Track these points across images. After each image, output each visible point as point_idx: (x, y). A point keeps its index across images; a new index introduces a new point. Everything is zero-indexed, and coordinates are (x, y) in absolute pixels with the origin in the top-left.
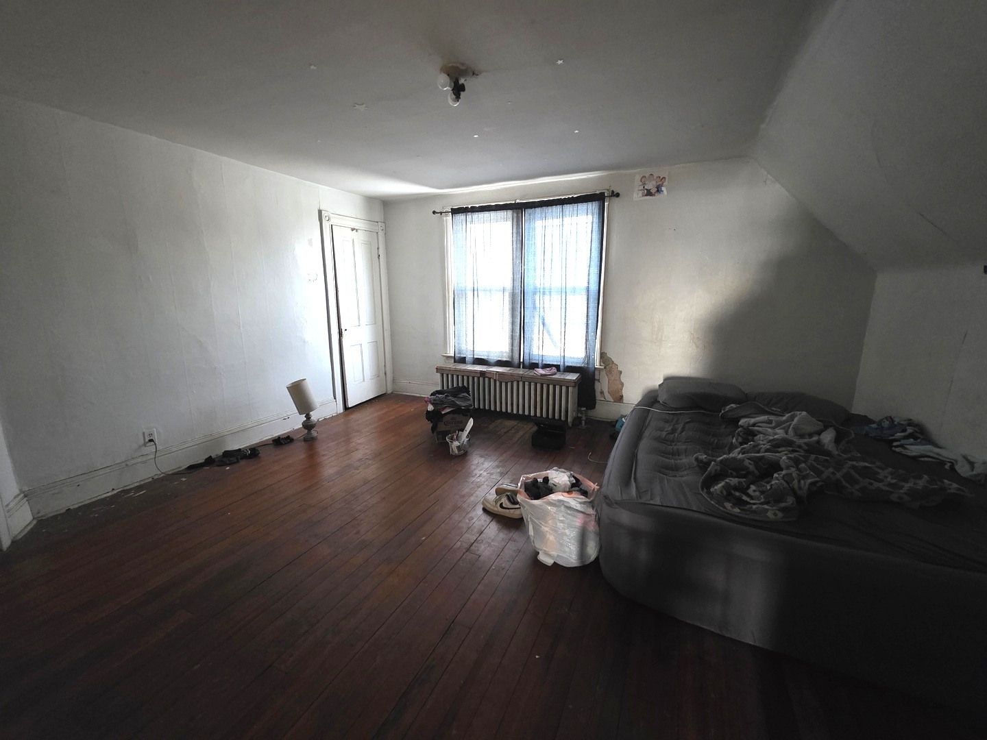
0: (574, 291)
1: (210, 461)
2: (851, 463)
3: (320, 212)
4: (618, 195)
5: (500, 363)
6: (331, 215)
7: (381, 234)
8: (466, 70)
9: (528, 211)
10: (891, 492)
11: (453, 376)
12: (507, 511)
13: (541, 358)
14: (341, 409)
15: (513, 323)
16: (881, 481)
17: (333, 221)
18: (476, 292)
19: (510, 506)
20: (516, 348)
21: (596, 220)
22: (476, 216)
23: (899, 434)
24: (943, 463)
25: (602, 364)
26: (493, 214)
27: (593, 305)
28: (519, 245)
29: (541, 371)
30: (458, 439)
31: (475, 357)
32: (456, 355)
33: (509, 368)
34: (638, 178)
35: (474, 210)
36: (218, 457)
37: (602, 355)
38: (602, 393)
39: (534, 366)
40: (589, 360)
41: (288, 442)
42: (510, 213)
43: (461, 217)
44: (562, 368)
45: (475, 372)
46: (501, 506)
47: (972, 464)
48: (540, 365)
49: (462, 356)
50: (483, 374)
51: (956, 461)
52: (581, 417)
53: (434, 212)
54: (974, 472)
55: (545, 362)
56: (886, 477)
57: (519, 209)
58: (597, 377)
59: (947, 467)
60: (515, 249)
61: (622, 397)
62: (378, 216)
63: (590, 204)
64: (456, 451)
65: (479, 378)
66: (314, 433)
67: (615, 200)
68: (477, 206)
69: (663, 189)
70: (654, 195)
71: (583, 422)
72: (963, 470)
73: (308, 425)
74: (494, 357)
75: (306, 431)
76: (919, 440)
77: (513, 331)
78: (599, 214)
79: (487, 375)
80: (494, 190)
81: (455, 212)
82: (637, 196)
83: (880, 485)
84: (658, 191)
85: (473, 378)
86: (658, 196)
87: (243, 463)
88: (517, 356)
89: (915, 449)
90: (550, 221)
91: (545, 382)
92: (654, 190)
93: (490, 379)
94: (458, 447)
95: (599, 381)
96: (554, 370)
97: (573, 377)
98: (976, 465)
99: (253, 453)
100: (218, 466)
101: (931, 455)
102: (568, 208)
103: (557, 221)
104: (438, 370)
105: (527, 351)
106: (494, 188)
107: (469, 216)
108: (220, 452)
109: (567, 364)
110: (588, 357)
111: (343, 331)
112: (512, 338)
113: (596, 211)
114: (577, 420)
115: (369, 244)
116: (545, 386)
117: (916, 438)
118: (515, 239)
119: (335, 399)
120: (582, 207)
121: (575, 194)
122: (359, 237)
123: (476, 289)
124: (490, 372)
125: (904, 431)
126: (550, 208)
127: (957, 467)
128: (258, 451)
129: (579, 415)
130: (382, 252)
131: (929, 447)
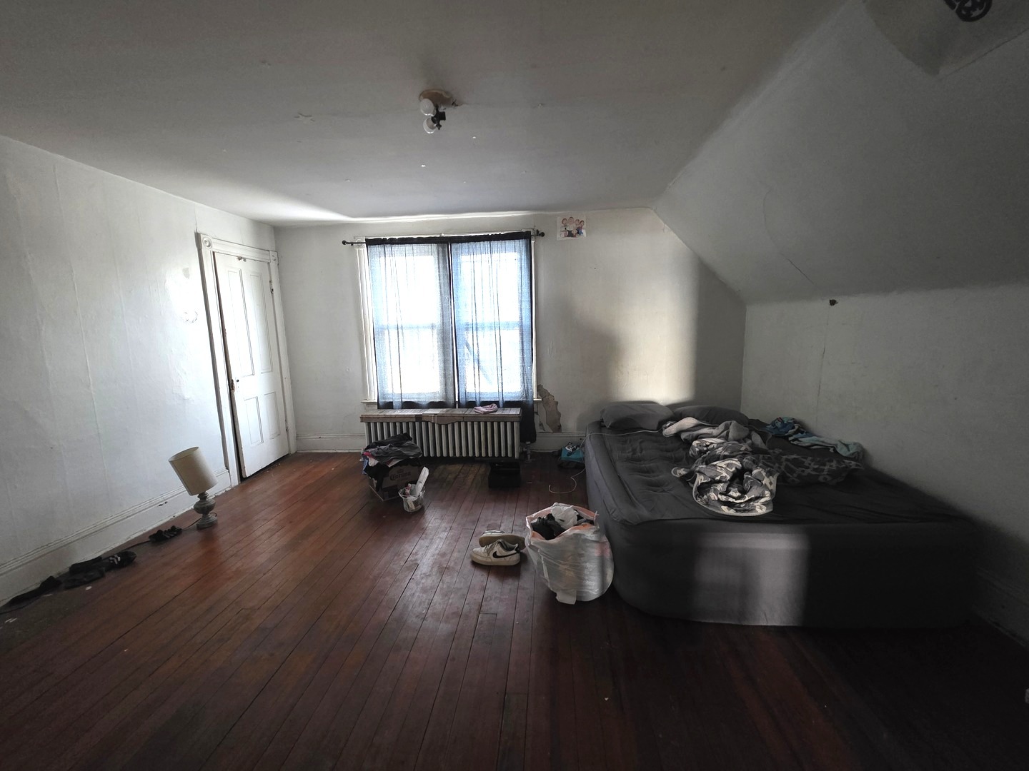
0: (508, 326)
1: (50, 585)
2: (784, 457)
3: (198, 236)
4: (543, 235)
5: (433, 405)
6: (213, 241)
7: (273, 265)
8: (449, 99)
9: (454, 246)
10: (819, 475)
11: (382, 424)
12: (503, 559)
13: (478, 396)
14: (235, 480)
15: (445, 361)
16: (808, 468)
17: (215, 248)
18: (400, 330)
19: (505, 553)
20: (450, 388)
21: (524, 257)
22: (396, 248)
23: (790, 431)
24: (827, 448)
25: (539, 396)
26: (415, 247)
27: (527, 338)
28: (447, 281)
29: (483, 409)
30: (412, 493)
31: (404, 400)
32: (380, 400)
33: (445, 410)
34: (559, 220)
35: (392, 242)
36: (63, 576)
37: (539, 387)
38: (541, 425)
39: (471, 405)
40: (527, 394)
41: (175, 535)
42: (434, 247)
43: (377, 249)
44: (501, 404)
45: (410, 417)
46: (495, 555)
47: (847, 446)
48: (478, 403)
49: (387, 401)
50: (419, 418)
51: (836, 445)
52: (526, 452)
53: (344, 243)
54: (851, 452)
55: (482, 400)
56: (810, 464)
57: (445, 243)
58: (535, 410)
59: (831, 450)
60: (442, 285)
61: (560, 427)
62: (269, 244)
63: (517, 241)
64: (413, 507)
65: (414, 423)
66: (212, 517)
67: (540, 238)
68: (397, 238)
69: (583, 231)
70: (575, 236)
71: (529, 456)
72: (843, 451)
73: (203, 508)
74: (425, 400)
75: (200, 516)
76: (804, 434)
77: (445, 369)
78: (527, 251)
79: (424, 419)
80: (415, 222)
81: (370, 243)
82: (560, 236)
83: (808, 471)
84: (578, 233)
85: (408, 423)
86: (578, 238)
87: (111, 576)
88: (452, 396)
89: (806, 441)
90: (479, 256)
91: (488, 420)
92: (575, 232)
93: (427, 423)
94: (416, 503)
95: (537, 413)
96: (495, 406)
97: (515, 412)
98: (850, 447)
99: (125, 558)
100: (67, 588)
101: (817, 443)
102: (495, 244)
103: (486, 257)
104: (363, 419)
105: (462, 390)
106: (415, 220)
107: (388, 248)
108: (64, 567)
109: (505, 400)
110: (526, 391)
111: (235, 382)
112: (445, 376)
113: (524, 249)
114: (523, 454)
115: (259, 276)
116: (489, 424)
117: (802, 433)
118: (441, 273)
119: (227, 468)
120: (509, 244)
121: (502, 231)
122: (248, 268)
123: (400, 326)
124: (427, 416)
125: (793, 428)
126: (477, 244)
127: (838, 450)
128: (133, 554)
129: (525, 450)
130: (275, 286)
131: (814, 438)
